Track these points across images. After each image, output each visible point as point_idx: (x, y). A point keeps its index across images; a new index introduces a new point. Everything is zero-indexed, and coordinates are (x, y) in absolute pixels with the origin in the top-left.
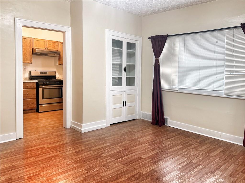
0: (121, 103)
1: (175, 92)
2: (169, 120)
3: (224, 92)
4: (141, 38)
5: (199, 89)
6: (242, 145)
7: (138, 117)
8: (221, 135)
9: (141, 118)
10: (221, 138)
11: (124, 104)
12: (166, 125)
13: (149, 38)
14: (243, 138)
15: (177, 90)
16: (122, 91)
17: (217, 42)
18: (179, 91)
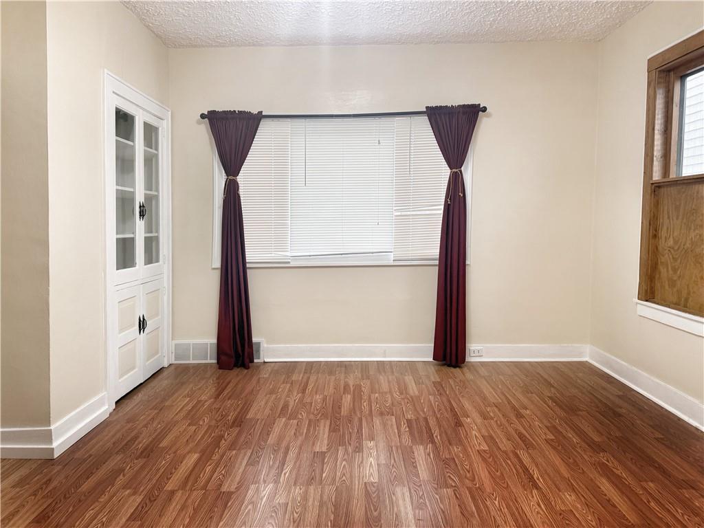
0: (133, 325)
1: (283, 266)
2: (265, 346)
3: (392, 254)
4: (170, 113)
5: (341, 254)
6: (431, 359)
7: (166, 359)
8: (385, 351)
9: (174, 362)
10: (385, 357)
11: (142, 324)
12: (255, 361)
13: (203, 116)
14: (433, 345)
15: (289, 262)
16: (136, 283)
17: (379, 143)
18: (292, 264)
